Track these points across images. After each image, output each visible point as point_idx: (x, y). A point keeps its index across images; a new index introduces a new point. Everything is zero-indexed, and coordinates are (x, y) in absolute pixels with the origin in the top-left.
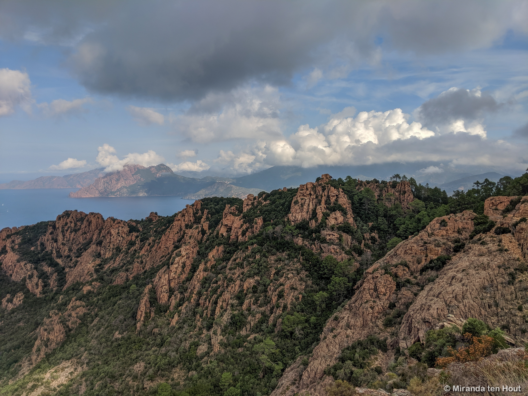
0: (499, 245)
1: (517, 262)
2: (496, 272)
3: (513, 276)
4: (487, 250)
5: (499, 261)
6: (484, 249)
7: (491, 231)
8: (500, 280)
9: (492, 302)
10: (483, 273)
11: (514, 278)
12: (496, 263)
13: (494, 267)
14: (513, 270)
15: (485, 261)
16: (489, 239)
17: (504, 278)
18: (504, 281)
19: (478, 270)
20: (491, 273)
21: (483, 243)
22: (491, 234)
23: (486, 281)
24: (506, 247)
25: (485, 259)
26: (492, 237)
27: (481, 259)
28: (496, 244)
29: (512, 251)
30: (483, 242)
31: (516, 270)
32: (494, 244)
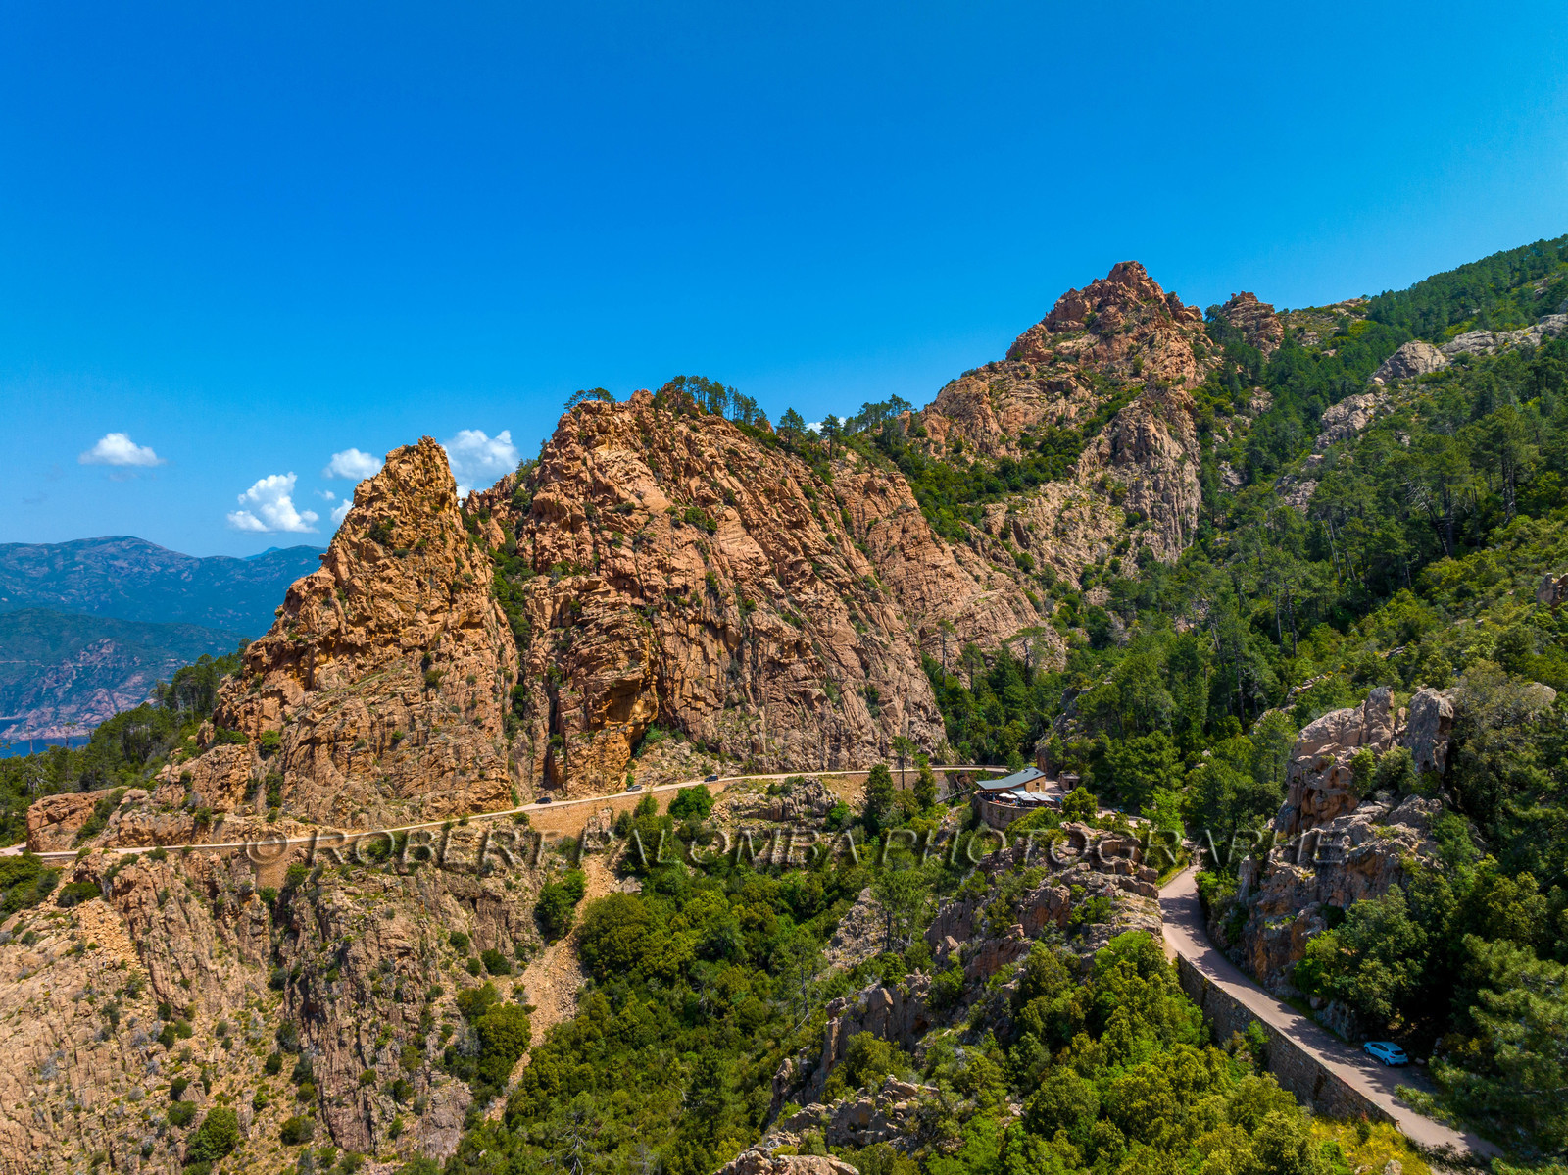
0: (72, 937)
1: (121, 972)
2: (69, 1014)
3: (111, 1013)
4: (41, 957)
5: (76, 982)
6: (32, 955)
7: (50, 898)
8: (80, 1032)
9: (62, 1101)
10: (34, 1028)
11: (115, 1020)
12: (67, 989)
13: (63, 1004)
14: (111, 996)
15: (38, 990)
16: (45, 923)
17: (91, 1025)
18: (91, 1032)
19: (18, 1023)
20: (55, 1021)
21: (30, 940)
22: (52, 908)
23: (42, 1046)
24: (91, 940)
25: (35, 986)
26: (53, 915)
27: (27, 986)
28: (64, 936)
29: (107, 945)
30: (30, 935)
31: (117, 994)
32: (59, 934)
